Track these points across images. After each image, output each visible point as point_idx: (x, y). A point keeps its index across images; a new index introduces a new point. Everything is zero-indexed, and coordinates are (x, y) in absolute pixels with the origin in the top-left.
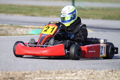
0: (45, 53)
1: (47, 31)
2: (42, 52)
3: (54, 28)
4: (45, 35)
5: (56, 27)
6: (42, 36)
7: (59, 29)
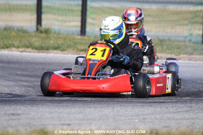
0: (103, 88)
1: (94, 55)
2: (99, 86)
3: (105, 50)
4: (94, 60)
5: (108, 49)
6: (91, 62)
7: (112, 52)
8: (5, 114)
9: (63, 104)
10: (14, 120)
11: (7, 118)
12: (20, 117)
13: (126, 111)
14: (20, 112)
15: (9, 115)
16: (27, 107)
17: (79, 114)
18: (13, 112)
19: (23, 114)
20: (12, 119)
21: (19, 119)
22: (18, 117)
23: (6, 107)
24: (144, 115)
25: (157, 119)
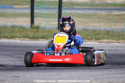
8: (11, 77)
9: (47, 70)
10: (17, 80)
11: (12, 79)
12: (20, 78)
13: (86, 74)
14: (20, 75)
15: (13, 77)
16: (24, 72)
17: (56, 75)
18: (16, 75)
19: (22, 76)
20: (15, 79)
21: (19, 79)
22: (19, 78)
23: (12, 72)
24: (96, 76)
25: (104, 78)
